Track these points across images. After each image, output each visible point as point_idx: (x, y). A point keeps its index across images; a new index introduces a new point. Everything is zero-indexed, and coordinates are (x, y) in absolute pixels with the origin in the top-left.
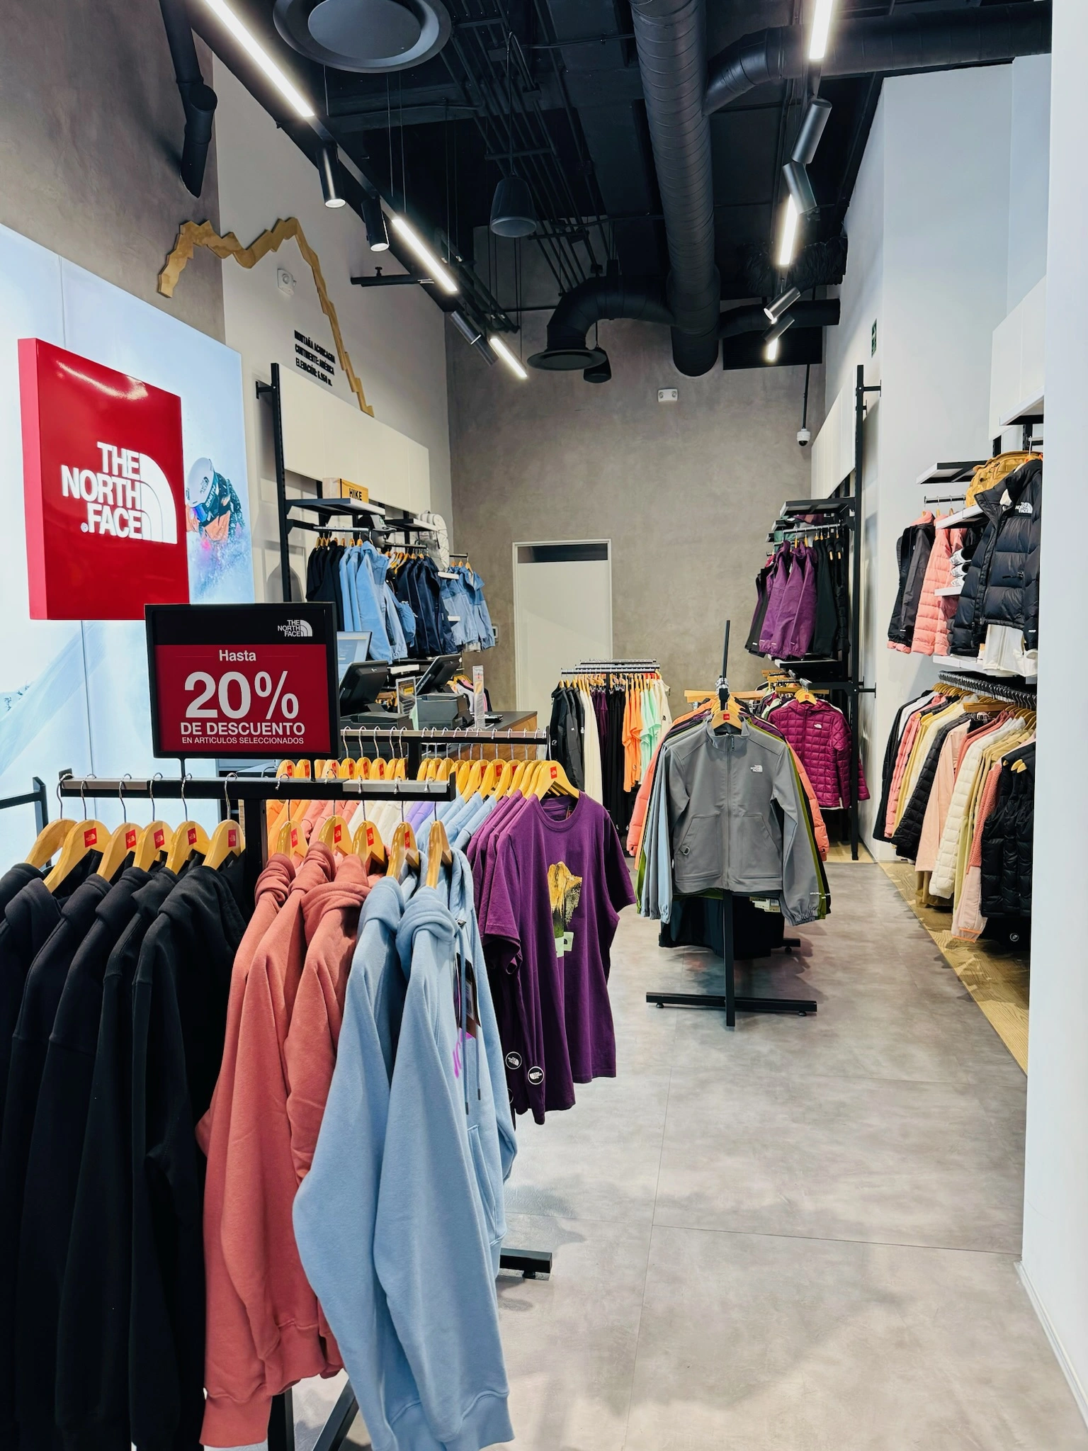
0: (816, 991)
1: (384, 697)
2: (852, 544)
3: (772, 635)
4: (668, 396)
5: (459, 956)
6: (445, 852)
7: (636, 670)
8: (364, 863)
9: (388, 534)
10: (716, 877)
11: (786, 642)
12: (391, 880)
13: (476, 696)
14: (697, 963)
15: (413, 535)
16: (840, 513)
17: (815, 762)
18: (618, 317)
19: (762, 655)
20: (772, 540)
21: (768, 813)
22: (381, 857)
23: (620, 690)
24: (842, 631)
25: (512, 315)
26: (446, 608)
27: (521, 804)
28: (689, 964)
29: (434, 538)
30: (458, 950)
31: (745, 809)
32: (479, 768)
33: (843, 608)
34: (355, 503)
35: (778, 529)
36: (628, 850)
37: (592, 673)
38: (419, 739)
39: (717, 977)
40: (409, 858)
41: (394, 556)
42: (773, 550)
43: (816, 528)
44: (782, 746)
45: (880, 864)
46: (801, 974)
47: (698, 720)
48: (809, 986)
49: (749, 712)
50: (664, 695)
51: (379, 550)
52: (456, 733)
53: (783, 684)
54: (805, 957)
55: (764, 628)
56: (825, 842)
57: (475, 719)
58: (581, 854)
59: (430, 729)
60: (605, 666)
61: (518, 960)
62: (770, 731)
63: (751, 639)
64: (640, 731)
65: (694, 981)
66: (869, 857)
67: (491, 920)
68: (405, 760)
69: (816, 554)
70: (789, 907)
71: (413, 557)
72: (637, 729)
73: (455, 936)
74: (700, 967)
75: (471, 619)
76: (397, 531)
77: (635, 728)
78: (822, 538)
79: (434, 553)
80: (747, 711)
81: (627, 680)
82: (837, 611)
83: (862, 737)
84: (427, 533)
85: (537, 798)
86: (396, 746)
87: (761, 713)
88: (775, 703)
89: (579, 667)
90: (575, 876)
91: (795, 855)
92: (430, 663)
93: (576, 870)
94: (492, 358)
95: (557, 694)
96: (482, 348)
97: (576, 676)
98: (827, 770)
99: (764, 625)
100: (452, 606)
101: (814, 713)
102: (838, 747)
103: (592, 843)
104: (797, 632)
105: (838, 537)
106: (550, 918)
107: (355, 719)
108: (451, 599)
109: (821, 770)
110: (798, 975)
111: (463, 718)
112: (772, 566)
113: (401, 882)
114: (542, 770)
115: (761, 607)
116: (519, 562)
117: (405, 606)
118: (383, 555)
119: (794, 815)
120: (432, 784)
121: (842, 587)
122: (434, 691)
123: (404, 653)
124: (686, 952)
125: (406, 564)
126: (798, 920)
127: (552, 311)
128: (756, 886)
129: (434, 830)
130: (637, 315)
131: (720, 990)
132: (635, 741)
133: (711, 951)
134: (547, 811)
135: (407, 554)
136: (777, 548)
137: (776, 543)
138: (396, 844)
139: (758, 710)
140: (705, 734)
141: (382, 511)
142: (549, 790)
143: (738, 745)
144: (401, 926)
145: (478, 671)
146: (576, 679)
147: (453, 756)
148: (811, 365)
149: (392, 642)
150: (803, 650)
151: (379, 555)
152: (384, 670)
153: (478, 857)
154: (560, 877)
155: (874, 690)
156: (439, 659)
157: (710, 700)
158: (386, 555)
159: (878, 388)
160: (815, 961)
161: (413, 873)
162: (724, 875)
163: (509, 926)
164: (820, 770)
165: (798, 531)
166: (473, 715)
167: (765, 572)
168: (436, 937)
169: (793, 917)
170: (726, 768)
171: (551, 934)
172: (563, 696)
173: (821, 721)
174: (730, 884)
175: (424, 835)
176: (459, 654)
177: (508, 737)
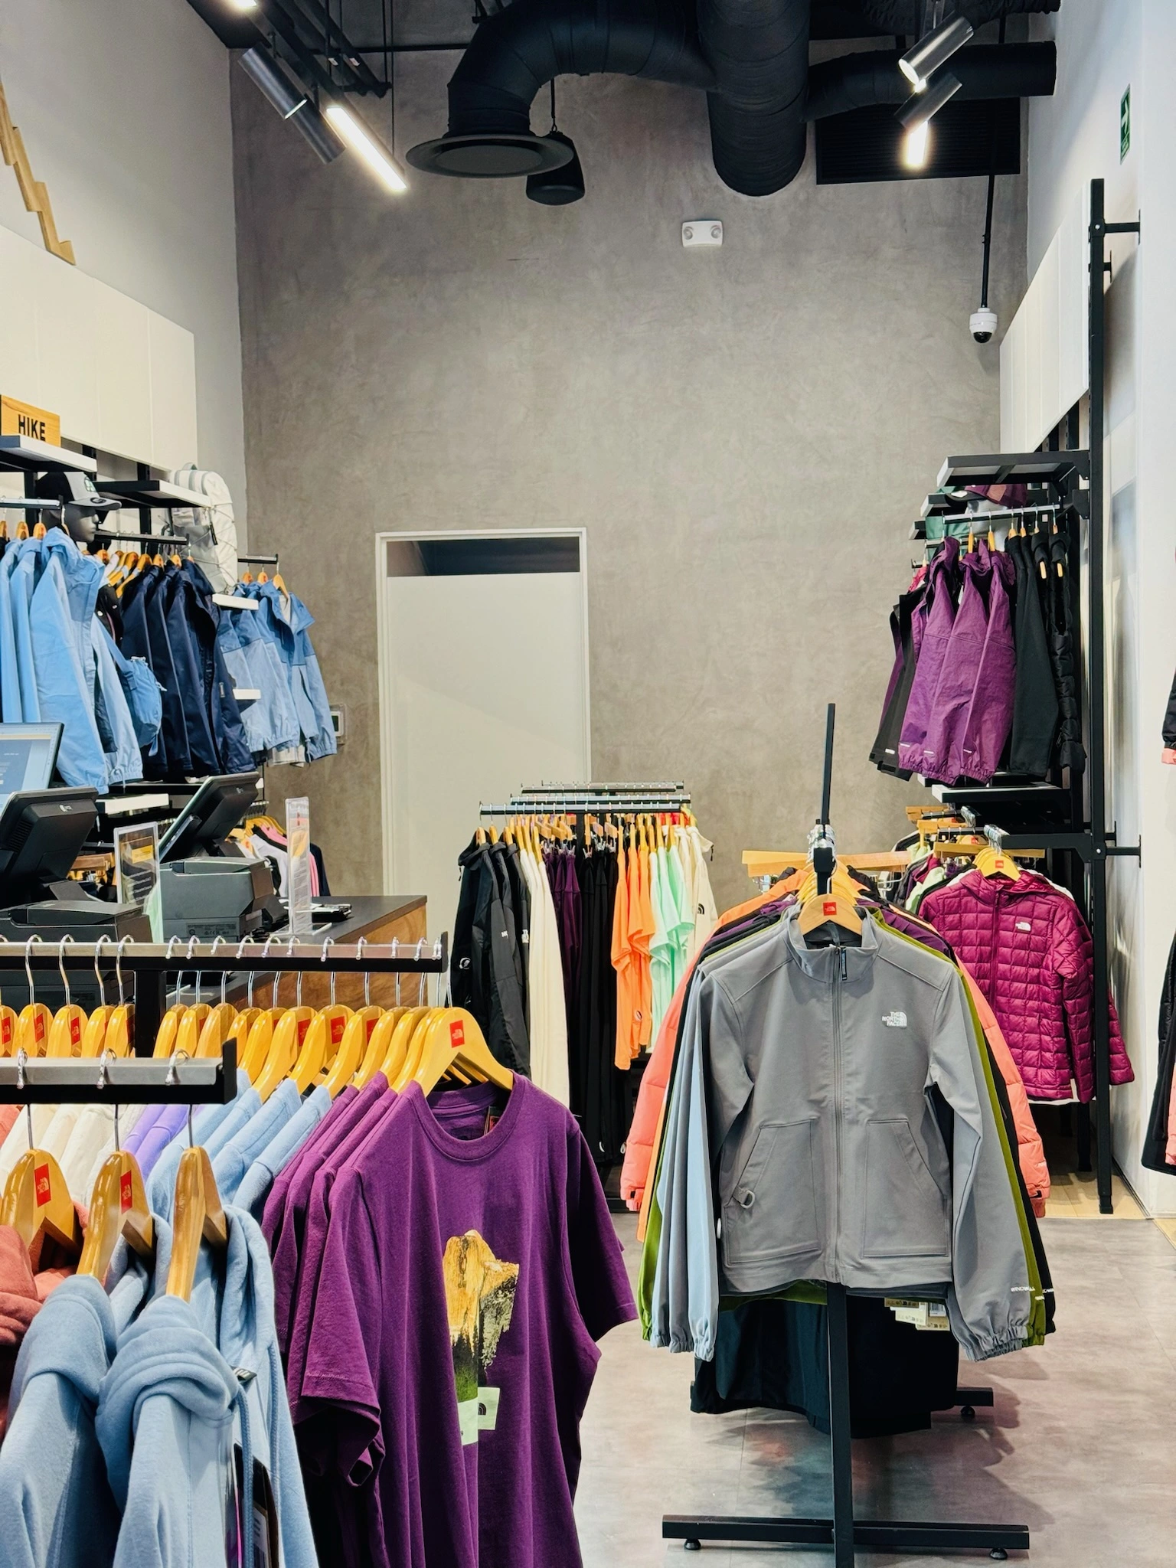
0: (1025, 1502)
1: (90, 866)
2: (1085, 546)
3: (925, 734)
4: (702, 236)
5: (238, 1451)
6: (210, 1216)
7: (641, 806)
8: (28, 1245)
9: (102, 514)
10: (813, 1255)
11: (953, 748)
12: (86, 1283)
13: (295, 864)
14: (774, 1447)
15: (158, 515)
16: (1060, 482)
17: (1018, 1002)
18: (597, 71)
19: (906, 775)
20: (922, 535)
21: (919, 1118)
22: (68, 1231)
23: (607, 849)
24: (1069, 727)
25: (375, 60)
26: (230, 671)
27: (386, 1104)
28: (755, 1448)
29: (205, 522)
30: (236, 1438)
31: (870, 1107)
32: (294, 1025)
33: (1070, 678)
34: (29, 446)
35: (934, 512)
36: (623, 1198)
37: (546, 812)
38: (158, 962)
39: (817, 1477)
40: (129, 1233)
41: (114, 560)
42: (925, 556)
43: (1012, 512)
44: (946, 969)
45: (1157, 1221)
46: (994, 1467)
47: (772, 917)
48: (1013, 1493)
49: (877, 898)
50: (700, 860)
51: (83, 546)
52: (242, 948)
53: (952, 836)
54: (1004, 1430)
55: (908, 719)
56: (1042, 1176)
57: (291, 915)
58: (516, 1212)
59: (185, 939)
60: (575, 797)
61: (375, 1454)
62: (923, 939)
63: (881, 742)
64: (648, 937)
65: (767, 1488)
66: (1135, 1206)
67: (314, 1364)
68: (130, 1010)
69: (1011, 567)
70: (967, 1320)
71: (158, 561)
72: (643, 934)
73: (231, 1407)
74: (778, 1455)
75: (285, 695)
76: (124, 506)
77: (639, 932)
78: (1023, 534)
79: (204, 554)
80: (874, 894)
81: (621, 828)
82: (1057, 684)
83: (1116, 949)
84: (189, 511)
85: (420, 1091)
86: (110, 978)
87: (905, 897)
88: (935, 876)
89: (518, 799)
90: (504, 1260)
91: (978, 1207)
92: (192, 790)
93: (505, 1248)
94: (329, 148)
95: (471, 858)
96: (307, 125)
97: (512, 818)
98: (1045, 1021)
99: (908, 712)
100: (242, 668)
101: (1014, 898)
102: (1066, 970)
103: (541, 1185)
104: (976, 729)
105: (1055, 531)
106: (446, 1357)
107: (20, 917)
108: (240, 652)
109: (1032, 1021)
110: (990, 1469)
111: (264, 911)
112: (923, 589)
113: (109, 1288)
114: (432, 1029)
115: (902, 674)
116: (391, 573)
117: (140, 668)
118: (90, 558)
119: (974, 1120)
120: (184, 1066)
121: (1066, 634)
122: (199, 853)
123: (132, 768)
124: (749, 1422)
125: (141, 576)
126: (986, 1348)
127: (458, 55)
128: (895, 1275)
129: (186, 1167)
130: (636, 66)
131: (823, 1508)
132: (640, 959)
133: (803, 1420)
134: (441, 1118)
135: (146, 556)
136: (933, 551)
137: (929, 542)
138: (101, 1200)
139: (898, 894)
140: (783, 945)
141: (90, 464)
142: (448, 1072)
143: (854, 968)
144: (108, 1389)
145: (297, 808)
146: (512, 824)
147: (237, 998)
148: (997, 177)
149: (108, 744)
150: (990, 766)
151: (82, 557)
152: (88, 807)
153: (288, 1224)
154: (471, 1265)
155: (1135, 852)
156: (212, 782)
157: (795, 871)
158: (98, 558)
159: (1134, 227)
160: (1024, 1436)
161: (138, 1264)
162: (828, 1251)
163: (355, 1378)
164: (1029, 1020)
165: (975, 519)
166: (287, 904)
167: (908, 603)
168: (186, 1412)
169: (976, 1341)
170: (830, 1018)
171: (450, 1393)
172: (484, 863)
173: (1029, 915)
174: (840, 1271)
175: (168, 1178)
176: (256, 773)
177: (358, 957)
